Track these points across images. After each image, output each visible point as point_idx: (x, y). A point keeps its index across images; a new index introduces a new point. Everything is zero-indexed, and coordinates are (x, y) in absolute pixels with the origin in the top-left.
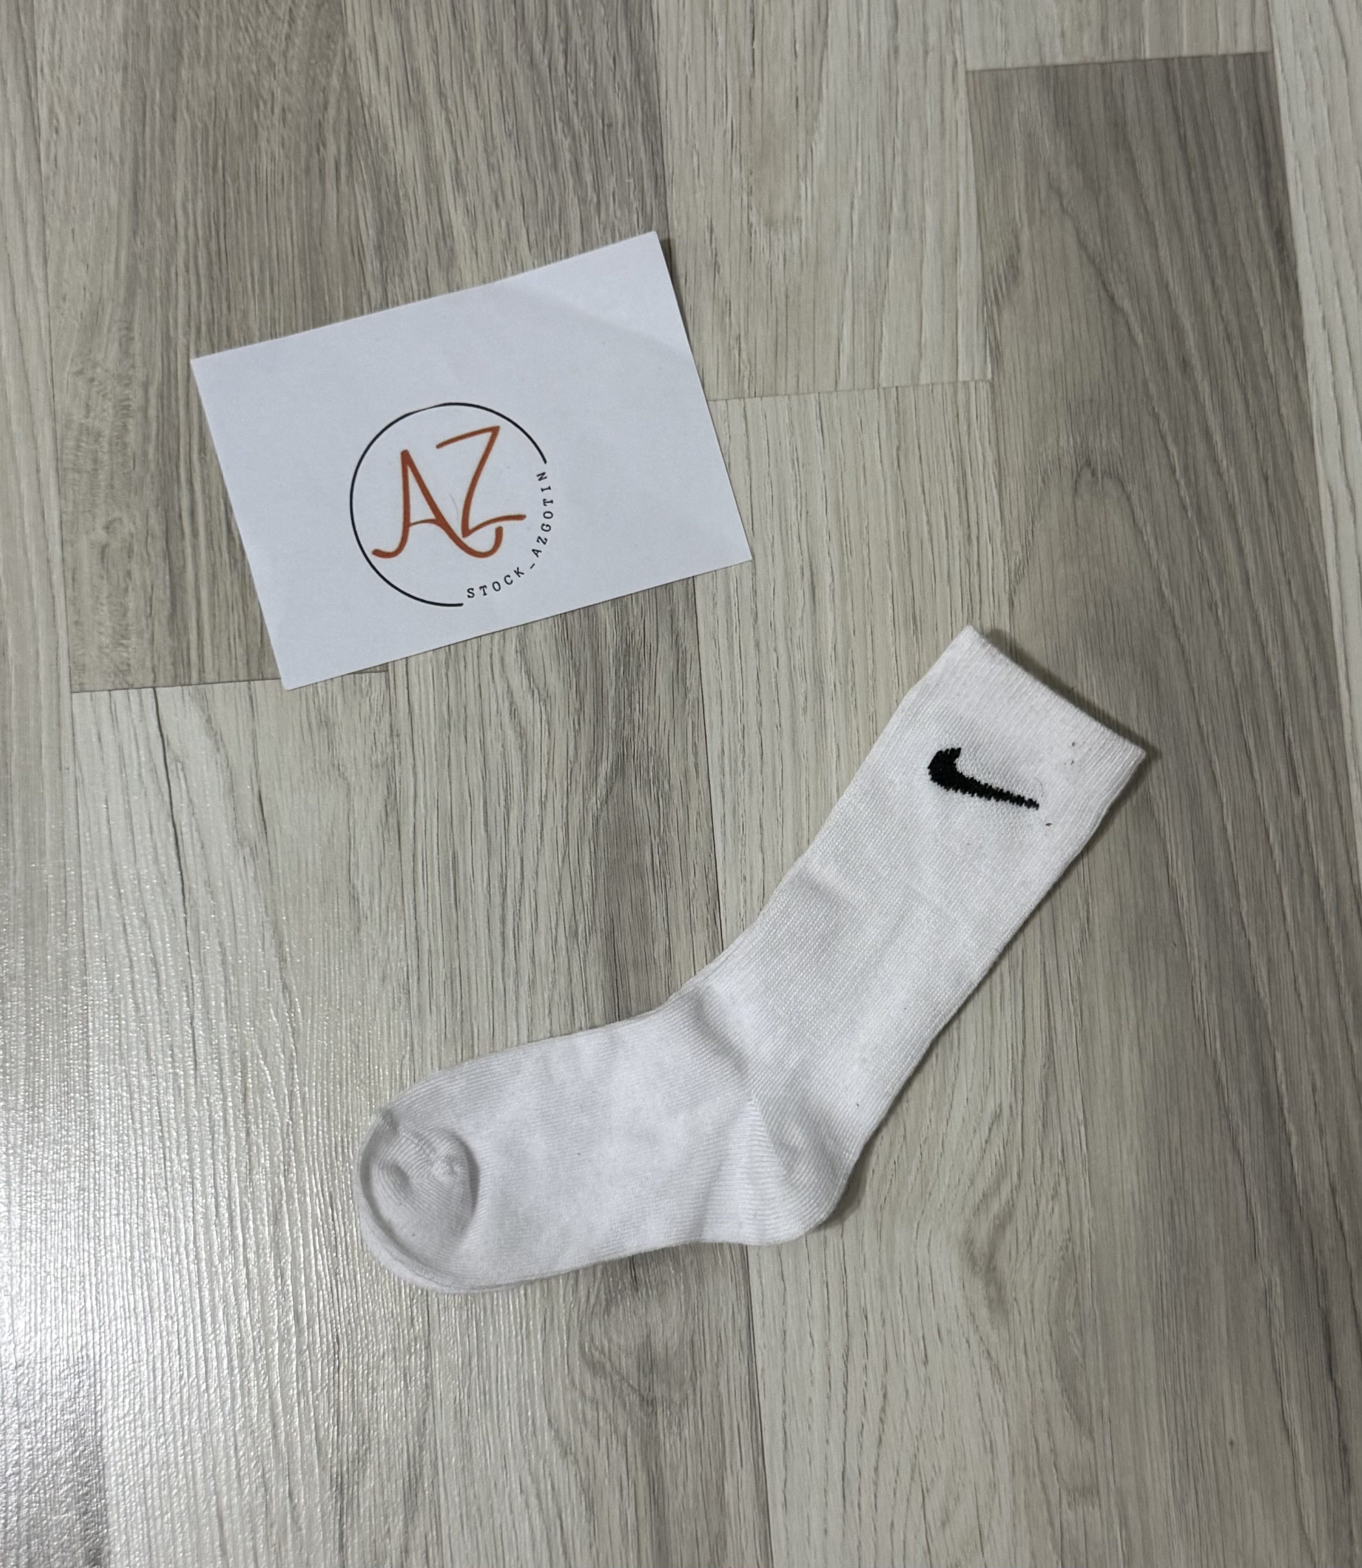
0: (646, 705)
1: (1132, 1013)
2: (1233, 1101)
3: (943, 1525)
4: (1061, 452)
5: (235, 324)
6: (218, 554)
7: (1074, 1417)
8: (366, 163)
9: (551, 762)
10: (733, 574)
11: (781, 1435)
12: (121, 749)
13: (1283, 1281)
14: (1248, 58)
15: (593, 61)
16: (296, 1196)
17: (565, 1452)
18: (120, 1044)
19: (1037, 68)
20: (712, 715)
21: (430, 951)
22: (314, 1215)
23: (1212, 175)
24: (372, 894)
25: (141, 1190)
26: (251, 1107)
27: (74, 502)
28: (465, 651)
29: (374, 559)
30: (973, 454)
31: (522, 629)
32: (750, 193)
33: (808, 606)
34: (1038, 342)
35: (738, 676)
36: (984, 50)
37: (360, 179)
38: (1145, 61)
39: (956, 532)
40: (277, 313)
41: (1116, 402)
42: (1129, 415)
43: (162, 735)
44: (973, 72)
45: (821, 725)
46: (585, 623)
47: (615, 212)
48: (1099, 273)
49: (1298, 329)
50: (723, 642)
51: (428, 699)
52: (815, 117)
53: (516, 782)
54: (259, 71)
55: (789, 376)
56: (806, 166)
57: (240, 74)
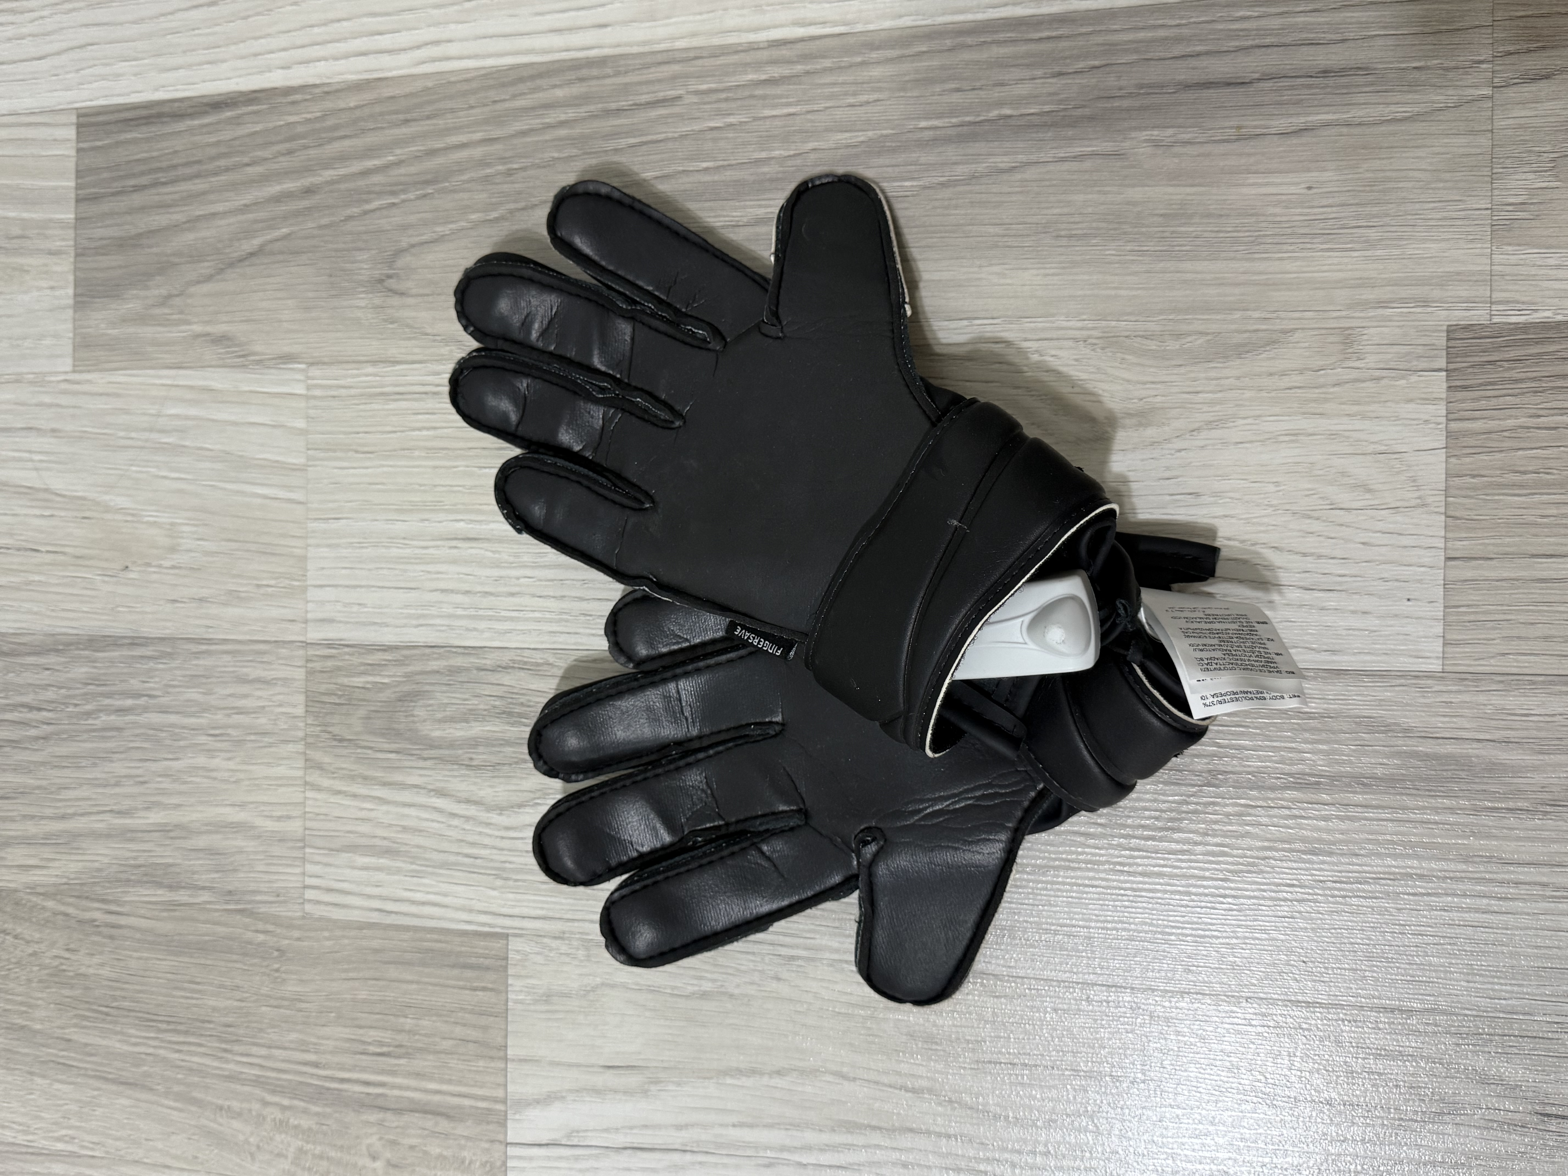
2: (961, 170)
3: (1369, 491)
4: (370, 305)
7: (1268, 349)
8: (109, 888)
13: (1146, 128)
14: (81, 130)
15: (46, 687)
19: (75, 311)
23: (164, 164)
30: (365, 384)
32: (148, 565)
33: (481, 545)
35: (537, 615)
36: (58, 356)
37: (120, 895)
38: (76, 219)
41: (333, 254)
42: (344, 243)
43: (547, 1145)
44: (74, 366)
47: (155, 682)
48: (231, 265)
49: (289, 91)
50: (507, 626)
51: (534, 901)
52: (99, 503)
54: (39, 965)
55: (291, 544)
56: (133, 514)
57: (40, 981)
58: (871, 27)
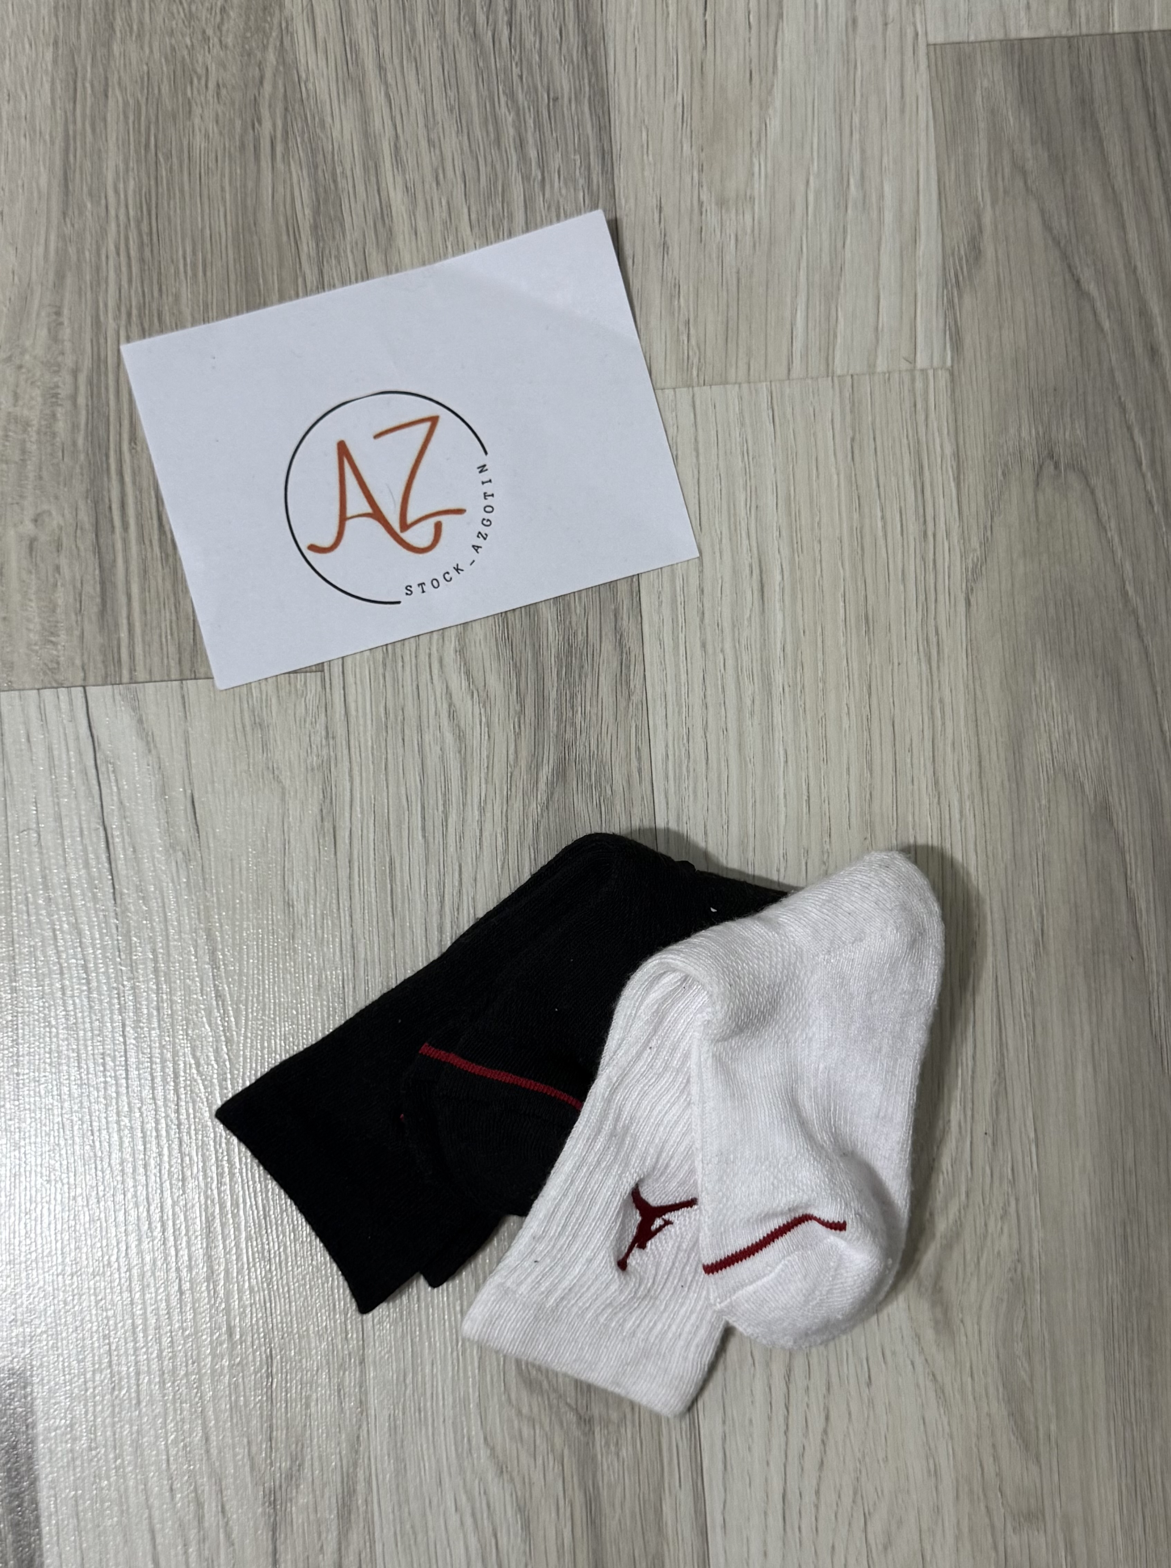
0: (588, 708)
1: (1087, 1028)
3: (885, 1548)
4: (1022, 444)
5: (167, 308)
6: (149, 550)
7: (1020, 1441)
8: (303, 139)
9: (490, 767)
10: (679, 572)
11: (720, 1455)
12: (50, 749)
15: (539, 32)
17: (501, 1471)
18: (50, 1052)
19: (1001, 41)
20: (656, 719)
21: (366, 959)
24: (307, 901)
26: (183, 1117)
28: (403, 650)
29: (310, 555)
30: (931, 446)
31: (460, 629)
32: (701, 170)
33: (757, 604)
34: (1000, 328)
35: (683, 677)
36: (946, 19)
37: (297, 157)
38: (1114, 35)
39: (911, 529)
40: (210, 296)
41: (1081, 391)
42: (1095, 404)
43: (92, 735)
44: (935, 45)
45: (769, 729)
46: (526, 621)
47: (560, 189)
48: (1064, 256)
50: (668, 642)
51: (364, 699)
52: (770, 92)
53: (455, 785)
54: (192, 45)
55: (740, 364)
56: (759, 142)
57: (173, 49)
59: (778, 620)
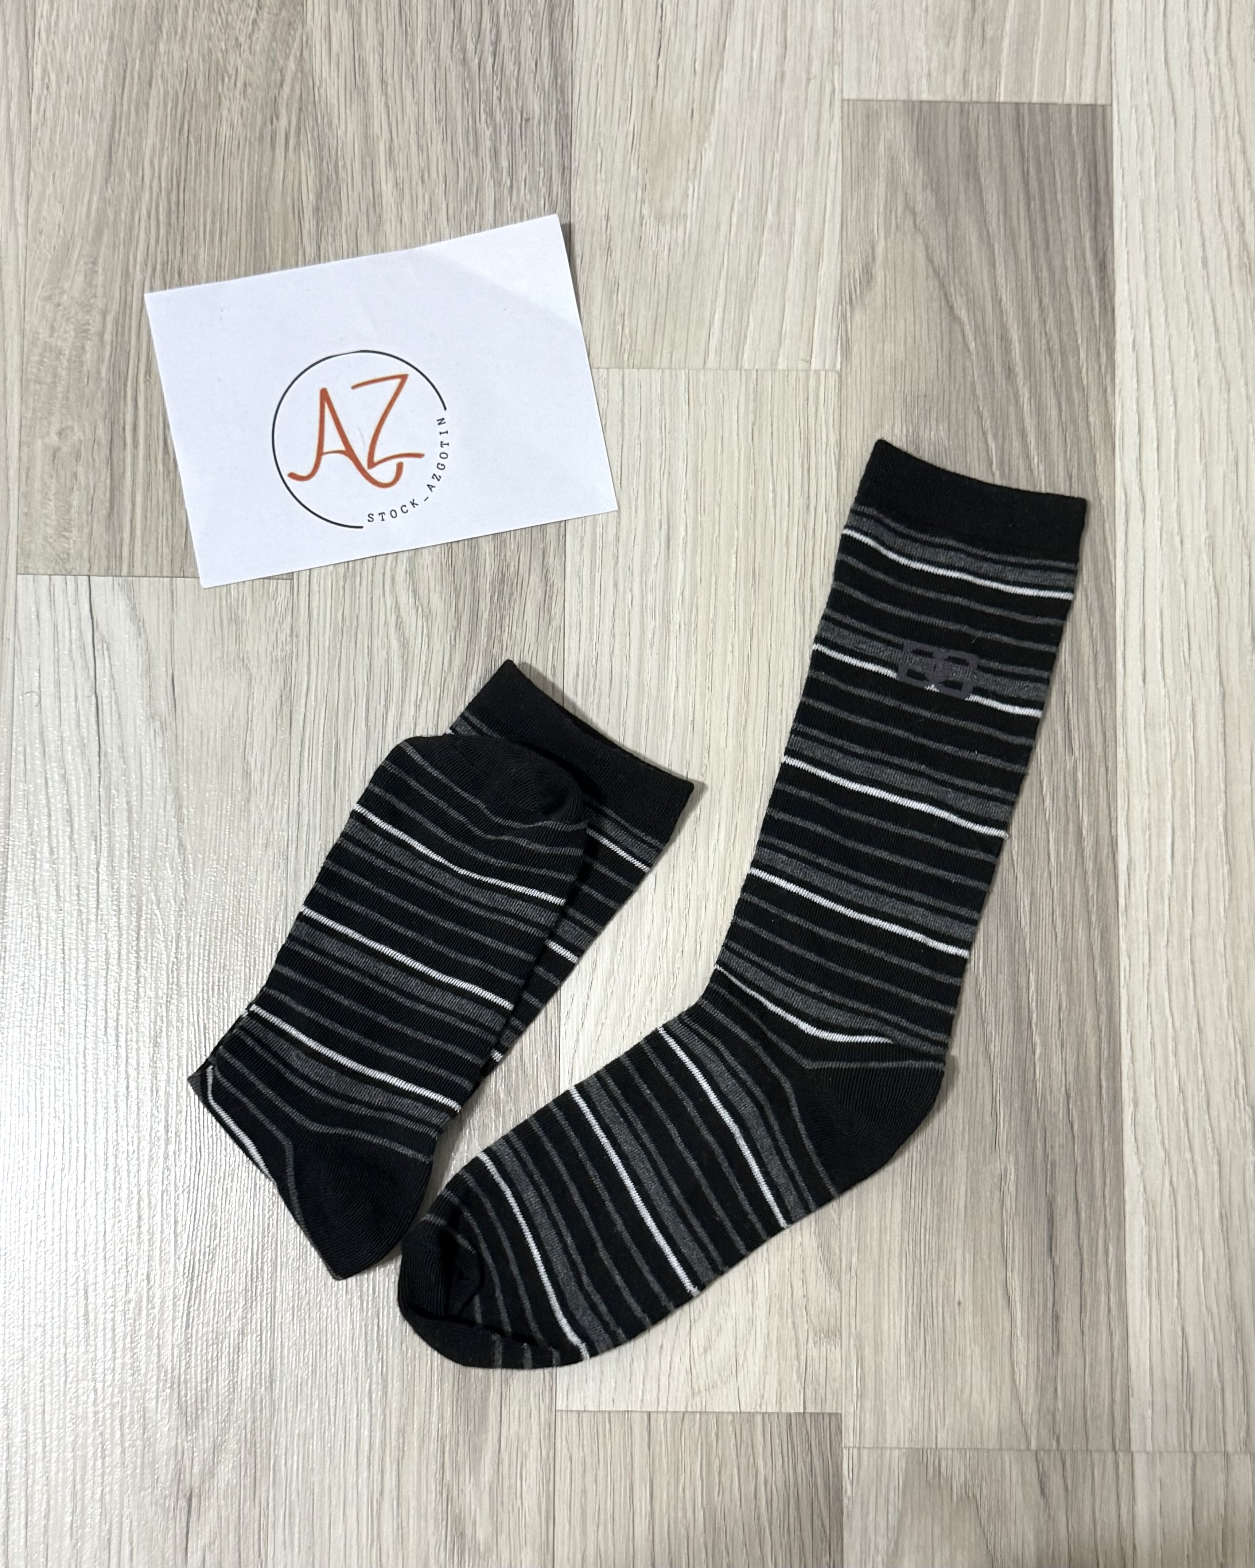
0: (514, 629)
2: (990, 1013)
3: (705, 1352)
5: (186, 266)
6: (153, 467)
7: (825, 1269)
8: (313, 136)
9: (427, 672)
10: (600, 520)
12: (55, 627)
13: (1017, 1170)
14: (1089, 109)
15: (518, 63)
16: (174, 1023)
18: (34, 881)
19: (904, 101)
20: (571, 642)
21: (308, 825)
22: (189, 1042)
23: (1048, 207)
24: (263, 771)
25: (41, 1007)
26: (142, 945)
27: (34, 410)
28: (361, 568)
29: (290, 482)
30: (818, 433)
31: (412, 553)
32: (644, 189)
33: (662, 554)
35: (597, 610)
36: (859, 81)
37: (306, 149)
38: (999, 103)
39: (797, 501)
40: (223, 259)
42: (956, 411)
43: (92, 620)
44: (848, 101)
45: (664, 659)
46: (468, 552)
47: (525, 196)
48: (942, 286)
49: (1110, 348)
50: (586, 580)
51: (326, 607)
52: (707, 129)
53: (396, 684)
54: (226, 49)
55: (664, 352)
56: (695, 169)
57: (210, 51)
58: (1122, 931)
59: (679, 567)
